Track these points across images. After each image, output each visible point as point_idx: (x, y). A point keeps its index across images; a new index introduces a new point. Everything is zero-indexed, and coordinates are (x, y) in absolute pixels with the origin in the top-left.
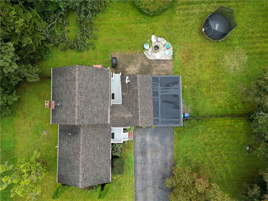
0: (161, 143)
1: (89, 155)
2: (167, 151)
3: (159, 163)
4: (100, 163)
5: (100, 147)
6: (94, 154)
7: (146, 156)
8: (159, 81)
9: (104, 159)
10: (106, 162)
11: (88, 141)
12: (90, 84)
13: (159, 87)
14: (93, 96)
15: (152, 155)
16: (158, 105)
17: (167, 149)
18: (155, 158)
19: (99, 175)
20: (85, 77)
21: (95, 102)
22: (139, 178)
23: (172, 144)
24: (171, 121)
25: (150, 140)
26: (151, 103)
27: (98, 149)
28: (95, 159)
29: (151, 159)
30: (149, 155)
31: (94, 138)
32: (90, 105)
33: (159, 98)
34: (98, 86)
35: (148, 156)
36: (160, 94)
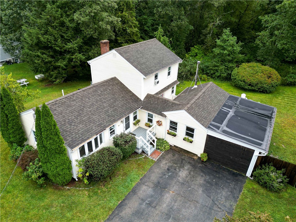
0: (207, 192)
1: (89, 99)
2: (213, 211)
4: (89, 118)
5: (110, 106)
6: (95, 103)
7: (161, 195)
9: (100, 120)
10: (98, 123)
11: (104, 90)
15: (174, 200)
16: (227, 115)
17: (215, 208)
18: (179, 210)
19: (71, 125)
23: (231, 206)
24: (244, 138)
25: (187, 177)
27: (105, 105)
28: (89, 108)
29: (168, 206)
30: (168, 197)
31: (113, 95)
33: (231, 111)
35: (165, 197)
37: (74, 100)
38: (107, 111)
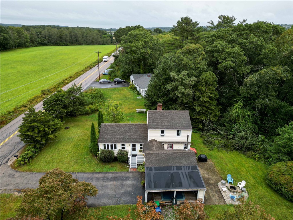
0: (124, 193)
1: (123, 129)
2: (114, 198)
3: (101, 192)
4: (115, 136)
5: (129, 136)
6: (124, 131)
8: (194, 171)
11: (134, 128)
12: (177, 118)
13: (187, 171)
14: (168, 120)
15: (111, 185)
16: (168, 170)
17: (116, 199)
18: (107, 188)
19: (106, 135)
20: (181, 115)
21: (164, 120)
22: (90, 175)
23: (121, 203)
24: (151, 181)
25: (128, 184)
26: (169, 164)
27: (127, 134)
28: (119, 132)
29: (107, 185)
30: (112, 183)
31: (136, 131)
32: (161, 117)
33: (175, 171)
34: (177, 122)
35: (110, 182)
36: (180, 172)
37: (117, 127)
38: (125, 137)
